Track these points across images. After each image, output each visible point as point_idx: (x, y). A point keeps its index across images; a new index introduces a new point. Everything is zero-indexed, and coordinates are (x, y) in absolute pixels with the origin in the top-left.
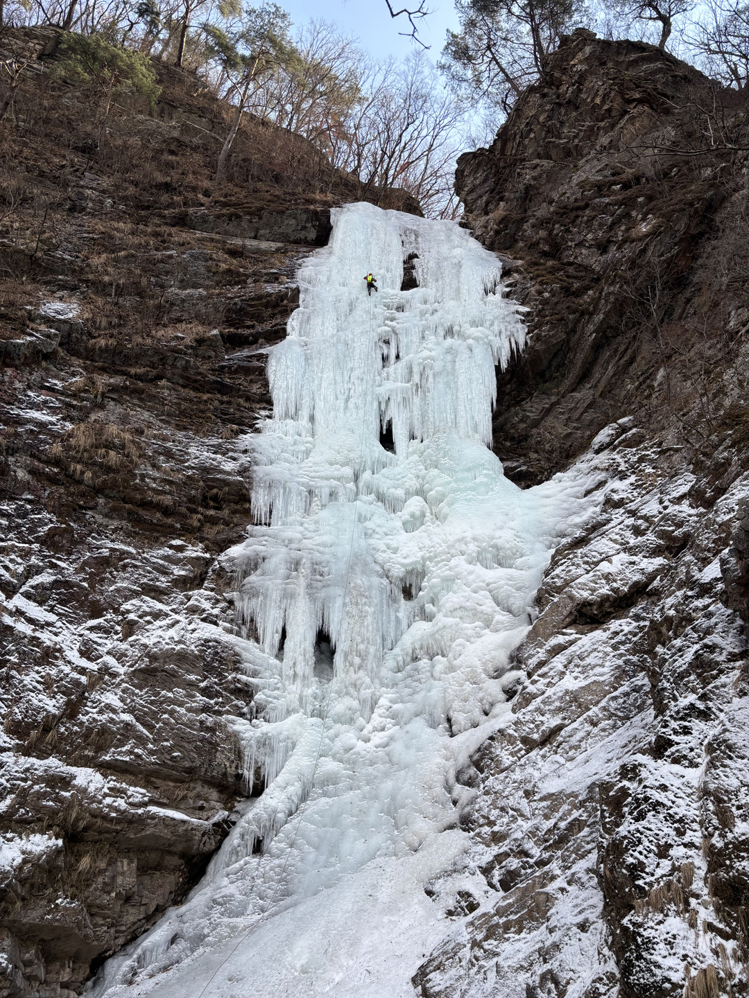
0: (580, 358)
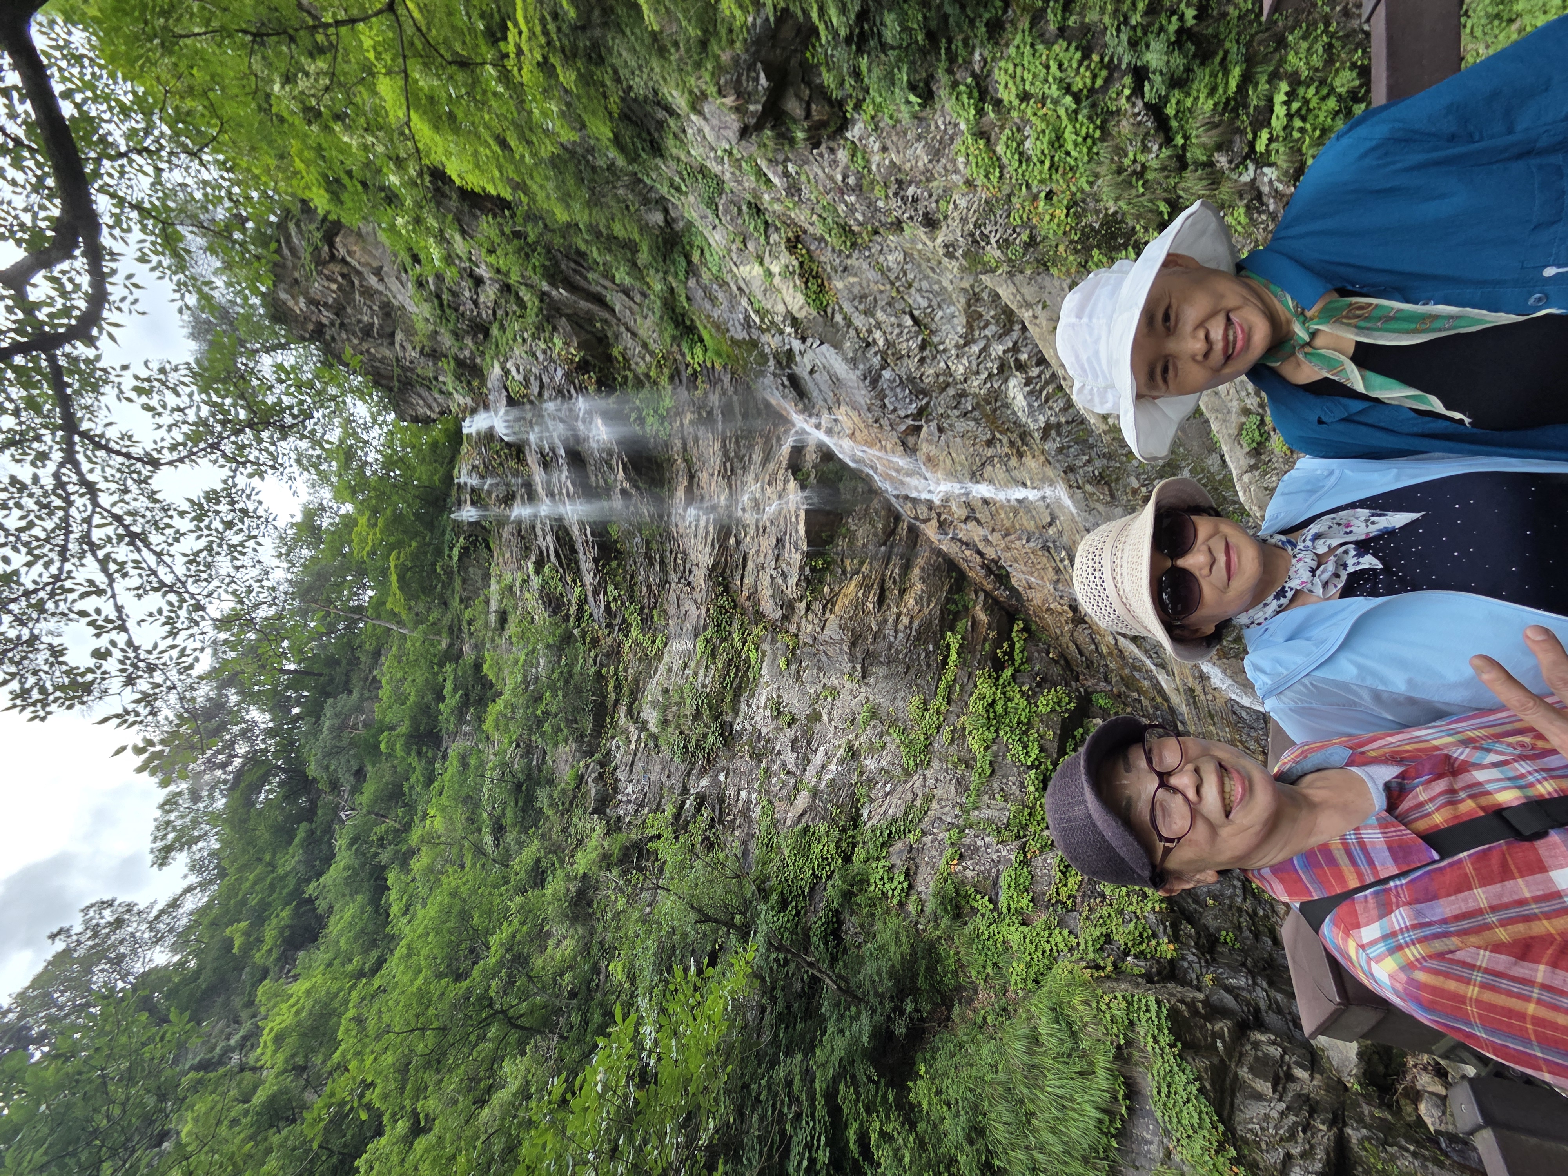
0: (584, 305)
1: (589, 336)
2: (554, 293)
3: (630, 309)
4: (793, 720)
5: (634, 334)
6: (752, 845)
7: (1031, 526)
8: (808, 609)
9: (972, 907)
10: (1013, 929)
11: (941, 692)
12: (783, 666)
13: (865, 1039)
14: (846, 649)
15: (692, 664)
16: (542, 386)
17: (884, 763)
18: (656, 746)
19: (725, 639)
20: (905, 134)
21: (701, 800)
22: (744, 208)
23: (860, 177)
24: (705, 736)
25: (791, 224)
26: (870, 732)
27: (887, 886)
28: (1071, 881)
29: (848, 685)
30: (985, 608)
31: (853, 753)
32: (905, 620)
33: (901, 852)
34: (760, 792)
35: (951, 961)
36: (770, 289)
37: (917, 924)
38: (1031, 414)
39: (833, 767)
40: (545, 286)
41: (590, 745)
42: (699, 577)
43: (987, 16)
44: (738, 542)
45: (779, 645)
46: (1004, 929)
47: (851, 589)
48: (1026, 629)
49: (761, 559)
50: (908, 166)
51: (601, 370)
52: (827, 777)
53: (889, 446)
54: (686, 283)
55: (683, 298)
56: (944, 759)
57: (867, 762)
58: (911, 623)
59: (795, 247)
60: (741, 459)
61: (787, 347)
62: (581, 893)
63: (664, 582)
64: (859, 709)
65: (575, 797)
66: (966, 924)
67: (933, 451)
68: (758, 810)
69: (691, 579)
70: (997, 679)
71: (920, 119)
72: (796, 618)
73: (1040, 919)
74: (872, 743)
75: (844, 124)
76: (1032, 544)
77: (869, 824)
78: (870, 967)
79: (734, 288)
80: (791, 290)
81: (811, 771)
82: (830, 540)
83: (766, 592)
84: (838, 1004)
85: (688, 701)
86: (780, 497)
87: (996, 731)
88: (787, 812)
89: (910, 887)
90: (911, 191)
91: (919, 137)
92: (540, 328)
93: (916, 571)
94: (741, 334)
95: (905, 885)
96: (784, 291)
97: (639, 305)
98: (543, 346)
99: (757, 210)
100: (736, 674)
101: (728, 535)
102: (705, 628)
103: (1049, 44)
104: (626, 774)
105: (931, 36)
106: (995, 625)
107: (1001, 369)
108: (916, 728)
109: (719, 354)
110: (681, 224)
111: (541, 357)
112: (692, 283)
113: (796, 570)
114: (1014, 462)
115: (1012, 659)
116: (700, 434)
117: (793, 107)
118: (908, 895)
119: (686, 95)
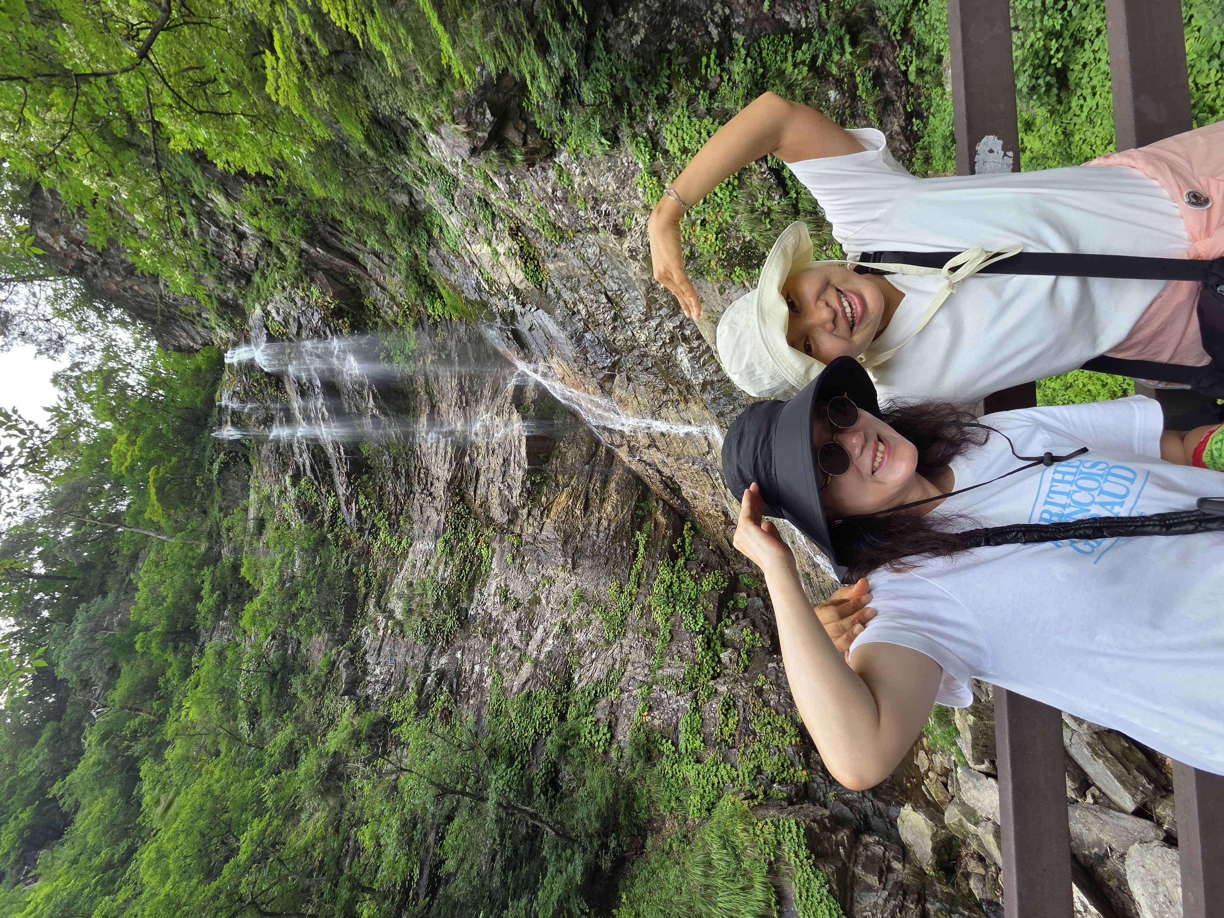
0: (339, 262)
1: (343, 288)
2: (312, 250)
3: (380, 268)
4: (518, 604)
5: (383, 289)
6: (484, 712)
7: (694, 453)
8: (529, 514)
9: (659, 750)
10: (690, 767)
11: (632, 578)
12: (509, 560)
13: (578, 878)
14: (559, 546)
15: (433, 561)
16: (300, 326)
17: (590, 636)
18: (402, 631)
19: (462, 540)
20: (599, 165)
21: (441, 675)
22: (475, 200)
23: (566, 192)
24: (444, 621)
25: (512, 217)
26: (579, 612)
27: (594, 738)
28: (731, 721)
29: (562, 575)
30: (664, 513)
31: (566, 629)
32: (605, 523)
33: (604, 707)
34: (491, 666)
35: (644, 799)
36: (496, 265)
37: (617, 768)
38: (693, 373)
39: (550, 641)
40: (304, 245)
41: (341, 634)
42: (439, 489)
43: (656, 92)
44: (472, 460)
45: (506, 543)
46: (684, 768)
47: (563, 498)
48: (693, 528)
49: (491, 475)
50: (601, 189)
51: (353, 316)
52: (546, 649)
53: (591, 389)
54: (427, 252)
55: (425, 264)
56: (636, 630)
57: (577, 636)
58: (609, 525)
59: (517, 235)
60: (474, 393)
61: (511, 309)
62: (332, 768)
63: (409, 493)
64: (570, 593)
65: (327, 681)
66: (655, 765)
67: (624, 394)
68: (489, 681)
69: (433, 489)
70: (673, 567)
71: (610, 156)
72: (519, 522)
73: (710, 756)
74: (580, 620)
75: (553, 153)
76: (696, 467)
77: (580, 686)
78: (581, 813)
79: (468, 261)
80: (514, 268)
81: (533, 645)
82: (547, 460)
83: (495, 502)
84: (556, 846)
85: (430, 593)
86: (506, 425)
87: (674, 607)
88: (513, 681)
89: (612, 737)
90: (604, 207)
91: (609, 169)
92: (298, 279)
93: (613, 485)
94: (474, 296)
95: (608, 735)
96: (508, 267)
97: (388, 266)
98: (302, 294)
99: (486, 204)
100: (471, 569)
101: (463, 454)
102: (444, 531)
103: (701, 118)
104: (374, 657)
105: (617, 101)
106: (671, 526)
107: (672, 339)
108: (615, 607)
109: (456, 309)
110: (423, 206)
111: (299, 303)
112: (432, 252)
113: (519, 484)
114: (682, 406)
115: (684, 551)
116: (440, 372)
117: (513, 135)
118: (610, 744)
119: (426, 118)
